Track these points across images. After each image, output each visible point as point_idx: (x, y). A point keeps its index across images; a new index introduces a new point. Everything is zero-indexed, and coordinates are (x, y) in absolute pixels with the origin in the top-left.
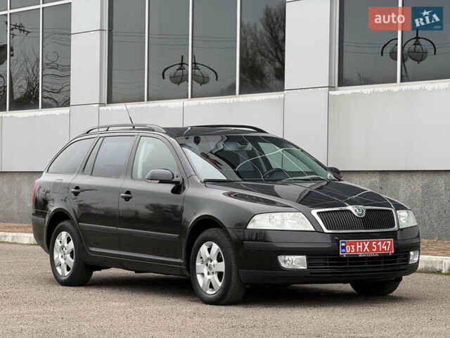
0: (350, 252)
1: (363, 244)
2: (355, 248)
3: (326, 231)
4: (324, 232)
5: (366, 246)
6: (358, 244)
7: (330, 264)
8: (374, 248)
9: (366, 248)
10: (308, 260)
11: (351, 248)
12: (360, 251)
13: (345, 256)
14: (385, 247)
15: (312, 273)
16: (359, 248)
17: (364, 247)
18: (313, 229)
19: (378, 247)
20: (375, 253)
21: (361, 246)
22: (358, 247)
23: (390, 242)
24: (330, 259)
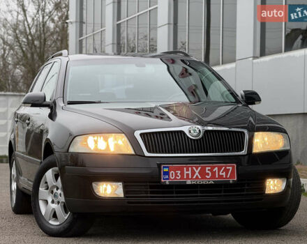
0: (175, 179)
1: (192, 170)
2: (182, 174)
3: (147, 154)
4: (144, 156)
5: (197, 172)
6: (185, 169)
7: (151, 193)
8: (208, 174)
9: (197, 174)
10: (125, 187)
11: (176, 174)
12: (188, 178)
13: (167, 183)
14: (224, 174)
15: (129, 203)
16: (188, 175)
17: (193, 173)
18: (133, 153)
19: (213, 174)
20: (208, 180)
21: (190, 172)
22: (186, 172)
23: (231, 168)
24: (151, 187)
